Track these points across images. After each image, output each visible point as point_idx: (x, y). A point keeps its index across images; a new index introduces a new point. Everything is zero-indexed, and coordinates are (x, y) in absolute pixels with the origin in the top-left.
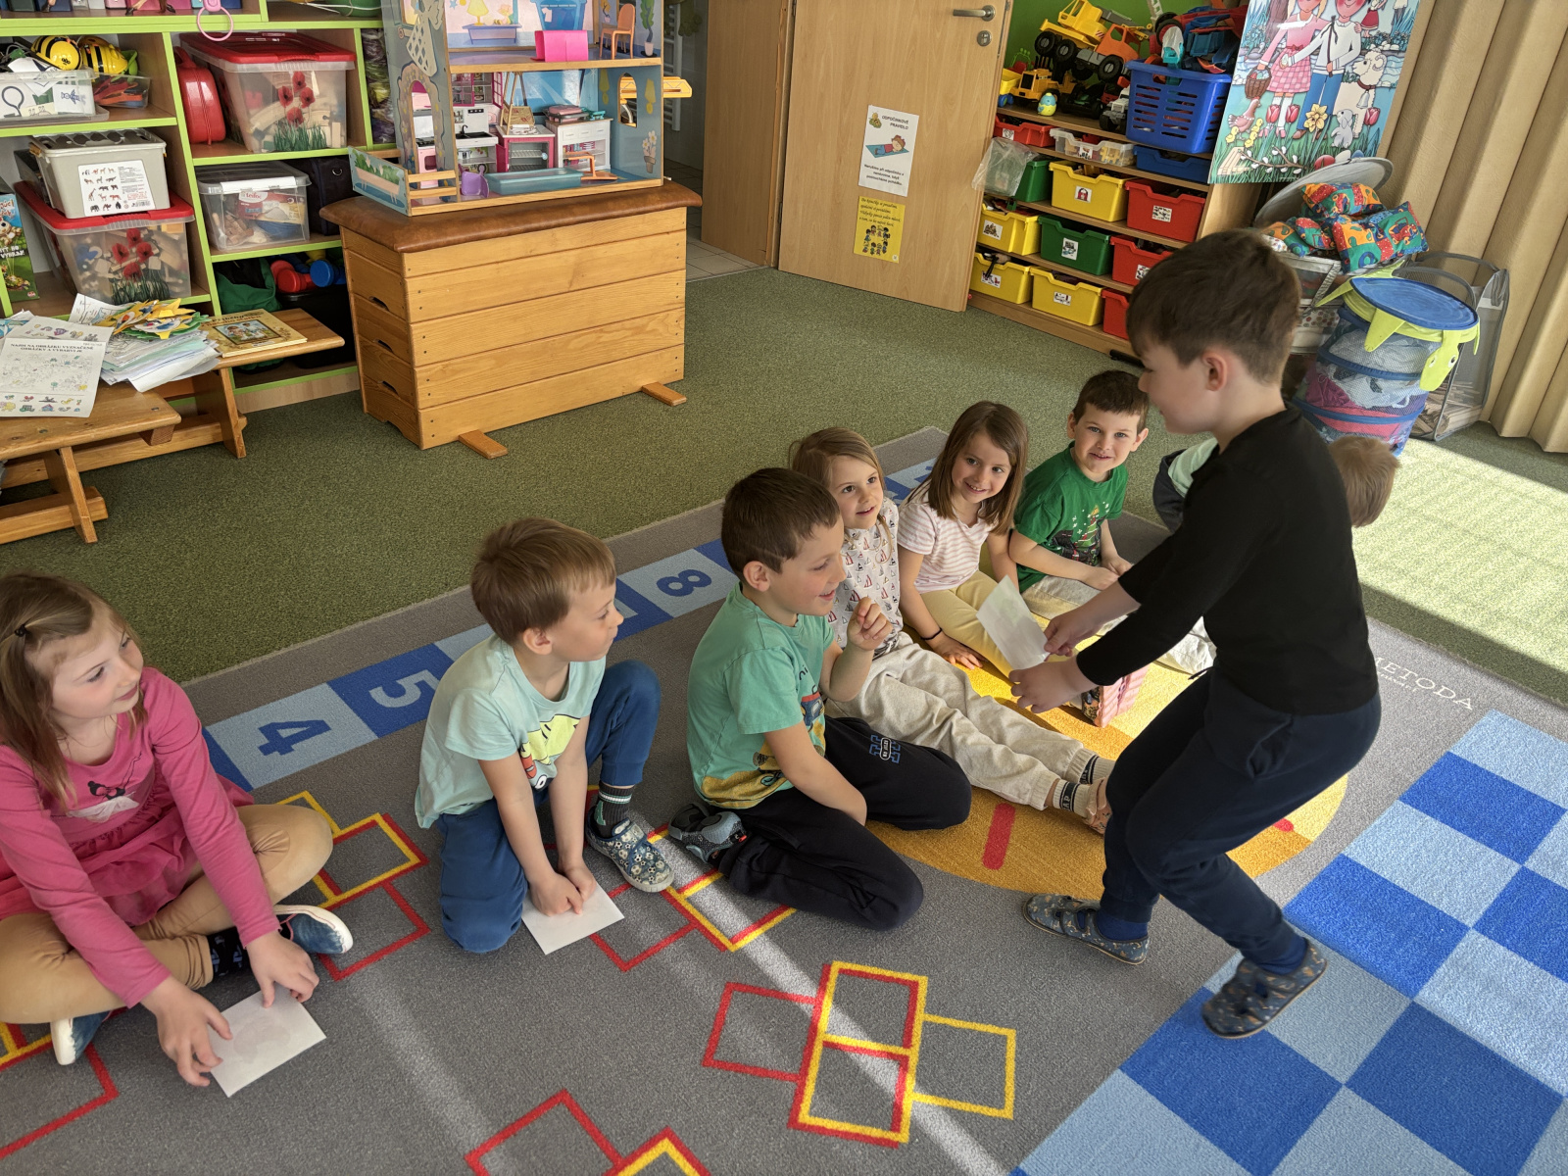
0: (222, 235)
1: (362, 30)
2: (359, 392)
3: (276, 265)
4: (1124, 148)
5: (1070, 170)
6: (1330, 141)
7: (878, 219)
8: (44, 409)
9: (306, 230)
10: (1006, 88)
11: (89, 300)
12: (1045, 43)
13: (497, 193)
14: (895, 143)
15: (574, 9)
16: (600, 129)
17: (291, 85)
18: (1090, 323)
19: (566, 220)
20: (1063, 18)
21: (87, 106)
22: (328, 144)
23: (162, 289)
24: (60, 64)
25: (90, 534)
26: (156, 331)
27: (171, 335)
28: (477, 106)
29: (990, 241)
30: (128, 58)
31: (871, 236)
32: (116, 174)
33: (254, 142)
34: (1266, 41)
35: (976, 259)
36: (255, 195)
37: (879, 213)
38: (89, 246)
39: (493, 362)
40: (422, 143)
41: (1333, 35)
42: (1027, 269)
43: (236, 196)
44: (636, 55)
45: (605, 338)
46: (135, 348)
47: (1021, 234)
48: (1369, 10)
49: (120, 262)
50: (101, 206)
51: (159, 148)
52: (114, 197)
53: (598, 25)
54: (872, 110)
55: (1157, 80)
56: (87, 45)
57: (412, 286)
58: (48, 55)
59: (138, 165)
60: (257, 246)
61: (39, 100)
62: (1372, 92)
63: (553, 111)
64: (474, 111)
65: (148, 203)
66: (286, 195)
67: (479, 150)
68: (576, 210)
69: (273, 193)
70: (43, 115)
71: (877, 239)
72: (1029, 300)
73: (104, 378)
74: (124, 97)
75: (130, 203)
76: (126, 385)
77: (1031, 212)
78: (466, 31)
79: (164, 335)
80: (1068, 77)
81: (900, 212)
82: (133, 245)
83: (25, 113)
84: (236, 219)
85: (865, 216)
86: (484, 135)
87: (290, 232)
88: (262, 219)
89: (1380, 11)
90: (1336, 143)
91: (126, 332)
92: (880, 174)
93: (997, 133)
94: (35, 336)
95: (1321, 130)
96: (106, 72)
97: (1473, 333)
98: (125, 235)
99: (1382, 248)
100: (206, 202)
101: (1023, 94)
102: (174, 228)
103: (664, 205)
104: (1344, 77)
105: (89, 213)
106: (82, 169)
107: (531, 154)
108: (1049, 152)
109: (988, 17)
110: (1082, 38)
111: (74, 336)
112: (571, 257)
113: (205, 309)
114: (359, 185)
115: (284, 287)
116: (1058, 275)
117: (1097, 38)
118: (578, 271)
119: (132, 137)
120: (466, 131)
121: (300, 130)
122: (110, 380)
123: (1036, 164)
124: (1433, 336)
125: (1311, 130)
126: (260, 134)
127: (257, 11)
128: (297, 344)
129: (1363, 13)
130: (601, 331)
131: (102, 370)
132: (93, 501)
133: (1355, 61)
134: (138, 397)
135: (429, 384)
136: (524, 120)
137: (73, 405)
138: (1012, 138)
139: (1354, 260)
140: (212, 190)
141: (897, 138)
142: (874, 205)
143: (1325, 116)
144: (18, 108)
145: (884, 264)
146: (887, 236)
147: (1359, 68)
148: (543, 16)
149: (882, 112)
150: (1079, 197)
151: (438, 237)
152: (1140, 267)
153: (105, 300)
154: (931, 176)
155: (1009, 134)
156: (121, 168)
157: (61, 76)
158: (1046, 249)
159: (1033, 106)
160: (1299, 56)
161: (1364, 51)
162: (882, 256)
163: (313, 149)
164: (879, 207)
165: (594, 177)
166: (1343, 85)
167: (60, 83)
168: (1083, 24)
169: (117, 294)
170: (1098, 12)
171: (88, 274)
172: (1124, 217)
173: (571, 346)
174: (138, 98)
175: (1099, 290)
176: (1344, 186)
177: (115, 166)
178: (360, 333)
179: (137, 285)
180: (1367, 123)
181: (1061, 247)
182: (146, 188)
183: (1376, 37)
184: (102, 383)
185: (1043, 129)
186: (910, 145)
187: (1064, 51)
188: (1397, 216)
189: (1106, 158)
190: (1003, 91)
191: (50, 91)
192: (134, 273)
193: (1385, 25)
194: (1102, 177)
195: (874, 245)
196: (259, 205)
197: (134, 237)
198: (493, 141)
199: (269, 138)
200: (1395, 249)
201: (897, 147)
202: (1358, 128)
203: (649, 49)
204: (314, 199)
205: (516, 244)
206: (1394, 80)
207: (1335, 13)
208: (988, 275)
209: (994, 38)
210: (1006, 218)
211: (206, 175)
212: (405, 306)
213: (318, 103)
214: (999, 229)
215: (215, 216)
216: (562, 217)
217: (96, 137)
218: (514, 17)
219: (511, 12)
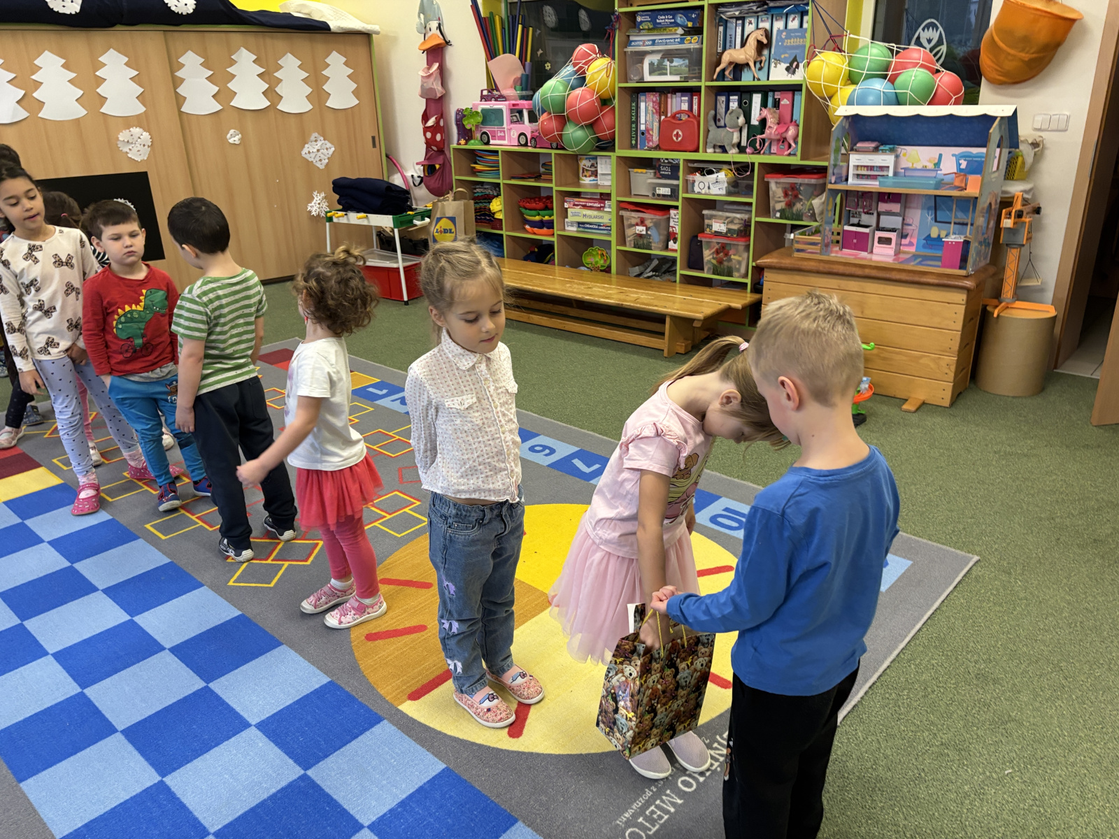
15: (983, 162)
49: (717, 256)
57: (766, 285)
82: (723, 250)
98: (720, 245)
144: (702, 190)
148: (959, 165)
179: (720, 267)
192: (721, 262)
197: (723, 247)
218: (937, 165)
219: (936, 161)
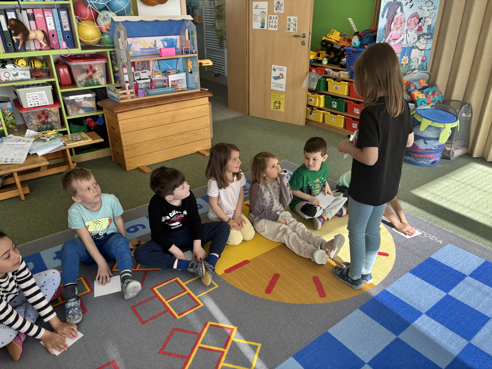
0: (70, 111)
1: (110, 52)
2: (111, 156)
3: (88, 119)
4: (346, 73)
5: (332, 80)
6: (411, 67)
7: (277, 99)
8: (11, 162)
9: (95, 109)
10: (312, 57)
11: (31, 131)
12: (324, 43)
13: (148, 95)
14: (280, 76)
15: (174, 42)
16: (182, 76)
17: (88, 68)
18: (342, 127)
19: (168, 102)
20: (329, 36)
21: (29, 77)
22: (101, 84)
23: (52, 127)
24: (21, 65)
25: (23, 198)
26: (46, 139)
27: (50, 140)
28: (144, 71)
29: (311, 103)
30: (43, 63)
31: (275, 104)
32: (37, 95)
33: (78, 84)
34: (385, 38)
35: (307, 109)
36: (80, 100)
37: (277, 97)
38: (30, 115)
39: (148, 145)
40: (127, 82)
41: (408, 35)
42: (322, 111)
43: (74, 100)
44: (191, 54)
45: (184, 136)
46: (40, 144)
47: (320, 101)
48: (419, 26)
49: (39, 120)
50: (33, 104)
51: (50, 87)
52: (37, 101)
53: (181, 46)
54: (273, 66)
55: (353, 52)
56: (30, 60)
57: (120, 123)
58: (17, 63)
59: (44, 92)
60: (81, 114)
61: (14, 75)
62: (423, 51)
63: (168, 71)
64: (143, 72)
65: (47, 103)
66: (89, 99)
67: (146, 83)
68: (171, 99)
69: (85, 98)
70: (15, 79)
71: (277, 105)
72: (324, 121)
73: (30, 152)
74: (41, 74)
75: (42, 103)
76: (36, 154)
77: (322, 94)
78: (141, 50)
79: (48, 140)
80: (332, 53)
81: (283, 96)
82: (43, 115)
83: (10, 79)
84: (74, 106)
85: (273, 98)
86: (147, 79)
87: (91, 109)
88: (82, 106)
89: (422, 26)
90: (413, 68)
91: (37, 139)
92: (277, 85)
93: (310, 70)
94: (13, 141)
95: (407, 64)
96: (36, 67)
97: (457, 124)
98: (40, 112)
99: (428, 99)
100: (65, 102)
101: (318, 59)
102: (55, 110)
103: (200, 97)
104: (413, 47)
105: (29, 106)
106: (27, 94)
107: (161, 84)
108: (326, 75)
109: (304, 37)
110: (334, 41)
111: (24, 141)
112: (172, 113)
113: (65, 133)
114: (109, 95)
115: (90, 125)
116: (332, 113)
117: (339, 41)
118: (174, 117)
119: (43, 85)
120: (141, 78)
121: (92, 80)
122: (31, 153)
123: (322, 79)
124: (441, 126)
125: (404, 64)
126: (80, 82)
127: (78, 48)
128: (89, 141)
129: (417, 27)
130: (183, 135)
131: (29, 150)
132: (24, 188)
133: (416, 42)
134: (39, 157)
135: (127, 152)
136: (159, 74)
137: (19, 160)
138: (315, 72)
139: (418, 103)
140: (66, 98)
141: (281, 74)
142: (276, 95)
143: (408, 60)
144: (8, 78)
145: (280, 112)
146: (280, 104)
147: (418, 44)
148: (164, 44)
149: (276, 67)
150: (336, 89)
151: (127, 108)
152: (355, 109)
153: (36, 131)
154: (292, 85)
155: (314, 71)
156: (38, 93)
157: (20, 68)
158: (328, 105)
159: (320, 62)
160: (397, 42)
161: (419, 39)
162: (279, 110)
163: (96, 85)
164: (277, 95)
165: (180, 89)
166: (413, 50)
167: (20, 70)
168: (335, 37)
169: (39, 129)
170: (339, 33)
171: (30, 123)
172: (349, 94)
173: (173, 139)
174: (46, 74)
175: (343, 117)
176: (415, 81)
177: (37, 93)
178: (110, 138)
179: (45, 126)
180: (422, 61)
181: (332, 104)
182: (46, 99)
183: (422, 34)
184: (29, 154)
185: (323, 68)
186: (285, 76)
187: (329, 45)
188: (433, 89)
189: (342, 76)
190: (311, 58)
191: (17, 73)
192: (44, 123)
193: (425, 30)
194: (341, 82)
195: (276, 106)
196: (81, 102)
197: (43, 112)
198: (149, 80)
199: (83, 83)
200: (432, 98)
201: (281, 77)
202: (420, 62)
203: (194, 52)
204: (97, 99)
205: (153, 110)
206: (430, 47)
207: (407, 28)
208: (311, 114)
209: (307, 42)
210: (315, 96)
211: (65, 94)
212: (119, 129)
213: (97, 72)
214: (313, 100)
215: (68, 106)
216: (167, 101)
217: (33, 85)
218: (155, 45)
219: (154, 44)
